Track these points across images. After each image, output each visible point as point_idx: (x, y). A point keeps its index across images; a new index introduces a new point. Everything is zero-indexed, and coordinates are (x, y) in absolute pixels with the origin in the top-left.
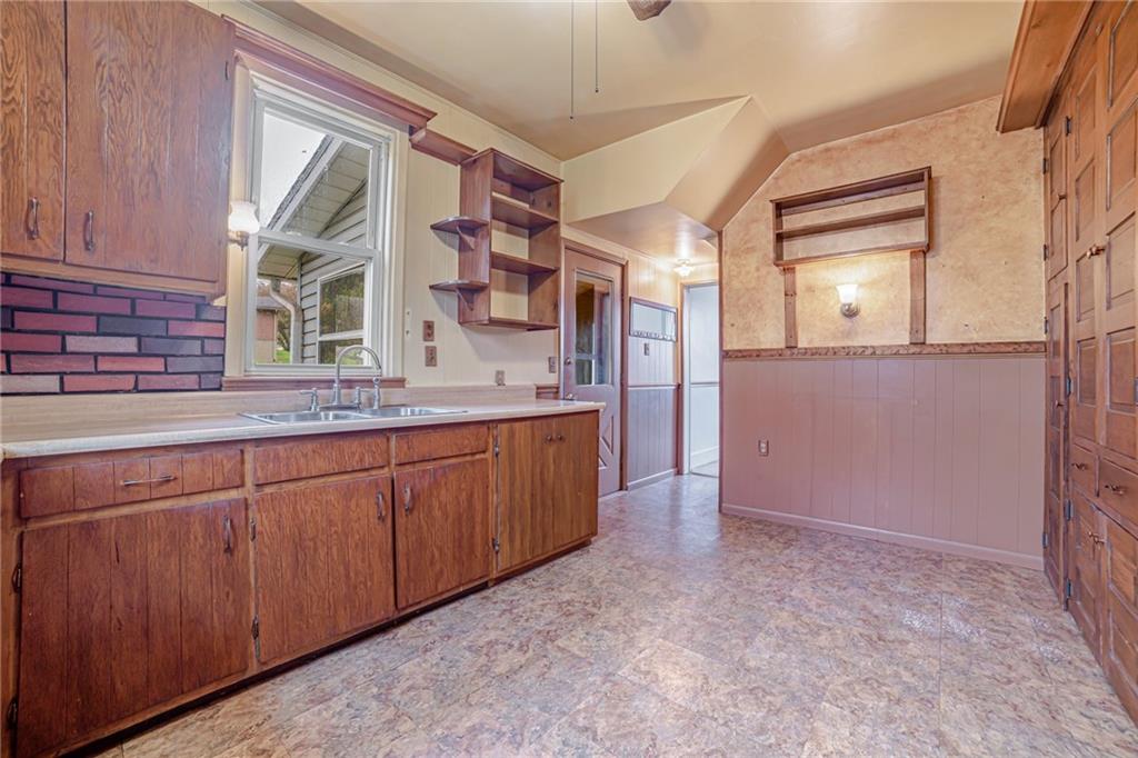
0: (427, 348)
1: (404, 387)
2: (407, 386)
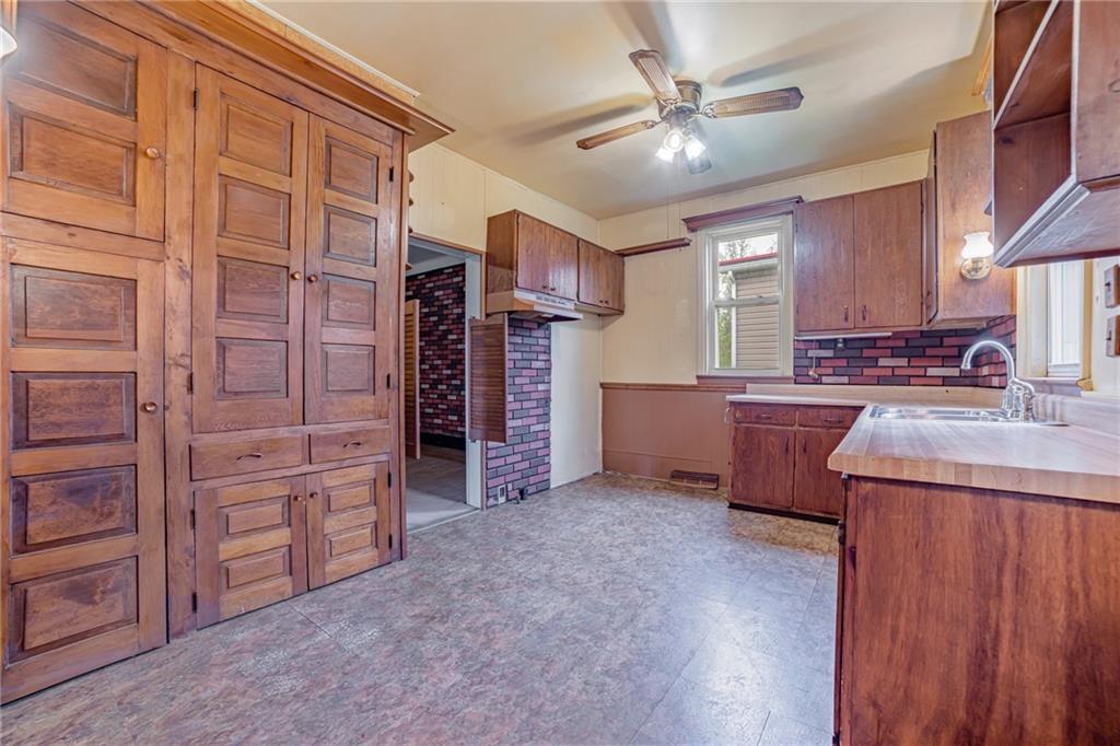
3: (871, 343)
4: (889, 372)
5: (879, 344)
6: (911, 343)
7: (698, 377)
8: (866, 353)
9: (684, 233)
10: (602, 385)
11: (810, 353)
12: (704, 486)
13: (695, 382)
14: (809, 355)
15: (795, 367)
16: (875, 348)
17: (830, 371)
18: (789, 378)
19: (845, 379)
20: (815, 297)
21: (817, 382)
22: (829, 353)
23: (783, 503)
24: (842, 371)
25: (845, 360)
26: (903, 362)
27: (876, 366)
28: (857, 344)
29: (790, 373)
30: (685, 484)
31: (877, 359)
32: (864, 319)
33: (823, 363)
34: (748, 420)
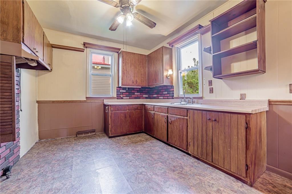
0: (210, 88)
1: (202, 99)
2: (203, 99)
3: (133, 89)
4: (136, 96)
5: (135, 89)
6: (141, 90)
7: (87, 98)
8: (133, 91)
9: (82, 47)
10: (38, 102)
11: (121, 91)
12: (91, 134)
13: (85, 99)
14: (120, 91)
15: (117, 94)
16: (134, 90)
17: (125, 96)
18: (115, 98)
19: (128, 98)
20: (126, 76)
21: (122, 98)
22: (125, 91)
23: (126, 132)
24: (128, 96)
25: (128, 93)
26: (139, 94)
27: (134, 95)
28: (131, 89)
29: (116, 96)
30: (84, 135)
31: (134, 93)
32: (137, 83)
33: (124, 93)
34: (115, 110)
